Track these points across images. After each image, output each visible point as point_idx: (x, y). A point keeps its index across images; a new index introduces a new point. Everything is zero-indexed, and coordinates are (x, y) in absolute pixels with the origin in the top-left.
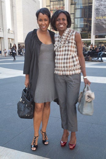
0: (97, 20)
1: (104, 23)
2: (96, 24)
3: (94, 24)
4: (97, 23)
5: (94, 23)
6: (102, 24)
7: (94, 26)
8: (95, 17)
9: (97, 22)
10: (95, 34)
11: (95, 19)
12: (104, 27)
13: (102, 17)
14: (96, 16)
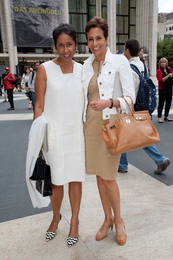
0: (16, 13)
1: (33, 23)
2: (16, 21)
3: (12, 23)
4: (18, 20)
5: (12, 20)
6: (30, 25)
7: (13, 27)
8: (12, 6)
9: (19, 18)
10: (16, 43)
11: (13, 12)
12: (33, 31)
13: (28, 9)
14: (15, 6)
